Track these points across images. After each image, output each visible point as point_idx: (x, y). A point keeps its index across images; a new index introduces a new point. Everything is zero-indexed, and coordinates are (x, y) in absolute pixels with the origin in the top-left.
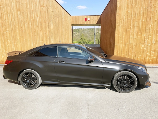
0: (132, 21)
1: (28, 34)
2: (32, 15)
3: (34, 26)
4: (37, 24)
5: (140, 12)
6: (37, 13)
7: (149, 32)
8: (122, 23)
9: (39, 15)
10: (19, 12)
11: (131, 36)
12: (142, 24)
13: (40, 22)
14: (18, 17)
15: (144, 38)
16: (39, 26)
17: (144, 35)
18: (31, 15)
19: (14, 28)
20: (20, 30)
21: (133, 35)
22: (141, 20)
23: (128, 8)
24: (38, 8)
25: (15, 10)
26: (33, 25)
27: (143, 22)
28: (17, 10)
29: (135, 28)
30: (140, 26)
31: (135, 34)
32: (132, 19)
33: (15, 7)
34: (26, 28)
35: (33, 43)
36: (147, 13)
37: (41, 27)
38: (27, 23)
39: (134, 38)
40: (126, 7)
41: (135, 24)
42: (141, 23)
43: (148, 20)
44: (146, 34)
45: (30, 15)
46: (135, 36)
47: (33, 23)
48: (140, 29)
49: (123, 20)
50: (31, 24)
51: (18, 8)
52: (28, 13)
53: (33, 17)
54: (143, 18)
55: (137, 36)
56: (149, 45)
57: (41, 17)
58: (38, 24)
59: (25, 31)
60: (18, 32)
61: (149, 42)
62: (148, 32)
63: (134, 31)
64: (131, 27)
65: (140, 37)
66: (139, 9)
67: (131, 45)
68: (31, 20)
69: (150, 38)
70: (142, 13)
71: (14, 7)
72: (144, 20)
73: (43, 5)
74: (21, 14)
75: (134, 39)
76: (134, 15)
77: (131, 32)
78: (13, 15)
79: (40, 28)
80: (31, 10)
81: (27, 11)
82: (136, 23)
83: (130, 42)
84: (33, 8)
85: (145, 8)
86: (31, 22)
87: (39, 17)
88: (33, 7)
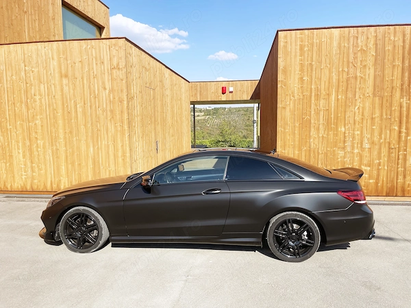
0: (313, 98)
1: (82, 127)
2: (94, 86)
3: (96, 111)
4: (103, 106)
5: (330, 78)
6: (103, 83)
7: (355, 124)
8: (291, 102)
9: (108, 86)
10: (65, 81)
11: (313, 132)
12: (336, 105)
13: (110, 101)
14: (62, 90)
15: (342, 136)
16: (108, 108)
17: (343, 129)
18: (92, 86)
19: (54, 114)
20: (66, 118)
21: (318, 129)
22: (333, 97)
23: (302, 70)
24: (106, 70)
25: (57, 75)
26: (96, 107)
27: (338, 99)
28: (61, 77)
29: (322, 113)
30: (333, 109)
31: (321, 126)
32: (313, 94)
33: (57, 71)
34: (79, 113)
35: (94, 147)
36: (348, 80)
37: (112, 111)
38: (83, 103)
39: (321, 135)
40: (298, 68)
41: (321, 105)
42: (333, 103)
43: (350, 95)
44: (347, 127)
45: (90, 87)
46: (322, 132)
47: (95, 104)
48: (332, 116)
49: (294, 96)
50: (91, 106)
51: (63, 72)
52: (85, 82)
53: (94, 92)
54: (337, 92)
55: (326, 132)
56: (356, 151)
57: (112, 90)
58: (105, 106)
59: (77, 120)
60: (60, 122)
61: (356, 145)
62: (352, 122)
63: (319, 121)
64: (313, 112)
65: (334, 134)
66: (327, 72)
67: (314, 152)
68: (90, 98)
69: (357, 137)
70: (334, 80)
71: (54, 70)
72: (340, 97)
73: (118, 65)
74: (70, 83)
75: (321, 139)
76: (316, 85)
77: (312, 121)
78: (53, 86)
79: (109, 113)
80: (92, 77)
81: (82, 78)
82: (322, 102)
83: (312, 144)
84: (95, 73)
85: (341, 69)
86: (90, 102)
87: (107, 91)
88: (97, 69)
